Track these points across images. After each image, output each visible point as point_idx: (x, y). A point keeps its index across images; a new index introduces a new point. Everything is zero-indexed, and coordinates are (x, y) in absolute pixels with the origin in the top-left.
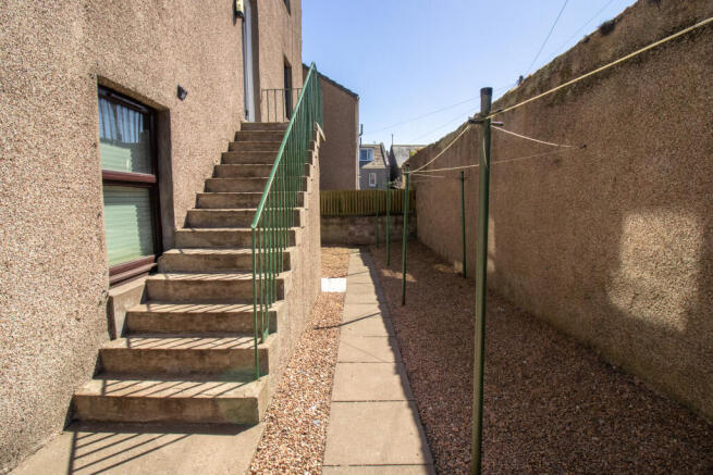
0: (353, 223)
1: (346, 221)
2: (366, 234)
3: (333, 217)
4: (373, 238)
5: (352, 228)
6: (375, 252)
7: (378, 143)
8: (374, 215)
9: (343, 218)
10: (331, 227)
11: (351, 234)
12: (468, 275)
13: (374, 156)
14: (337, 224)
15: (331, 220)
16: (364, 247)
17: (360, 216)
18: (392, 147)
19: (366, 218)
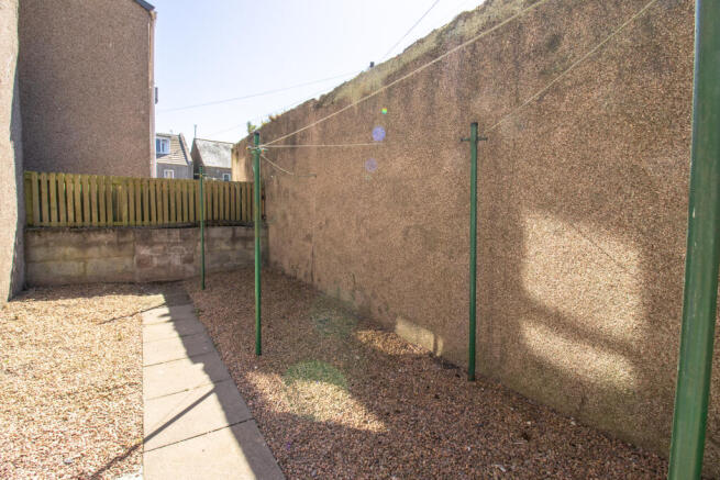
0: (146, 240)
1: (130, 237)
2: (176, 260)
3: (99, 229)
4: (190, 268)
5: (144, 251)
6: (200, 299)
7: (176, 133)
8: (196, 225)
9: (122, 231)
10: (93, 252)
11: (141, 263)
12: (480, 369)
13: (170, 148)
14: (110, 244)
15: (93, 237)
16: (171, 286)
17: (163, 227)
18: (195, 140)
19: (176, 233)
